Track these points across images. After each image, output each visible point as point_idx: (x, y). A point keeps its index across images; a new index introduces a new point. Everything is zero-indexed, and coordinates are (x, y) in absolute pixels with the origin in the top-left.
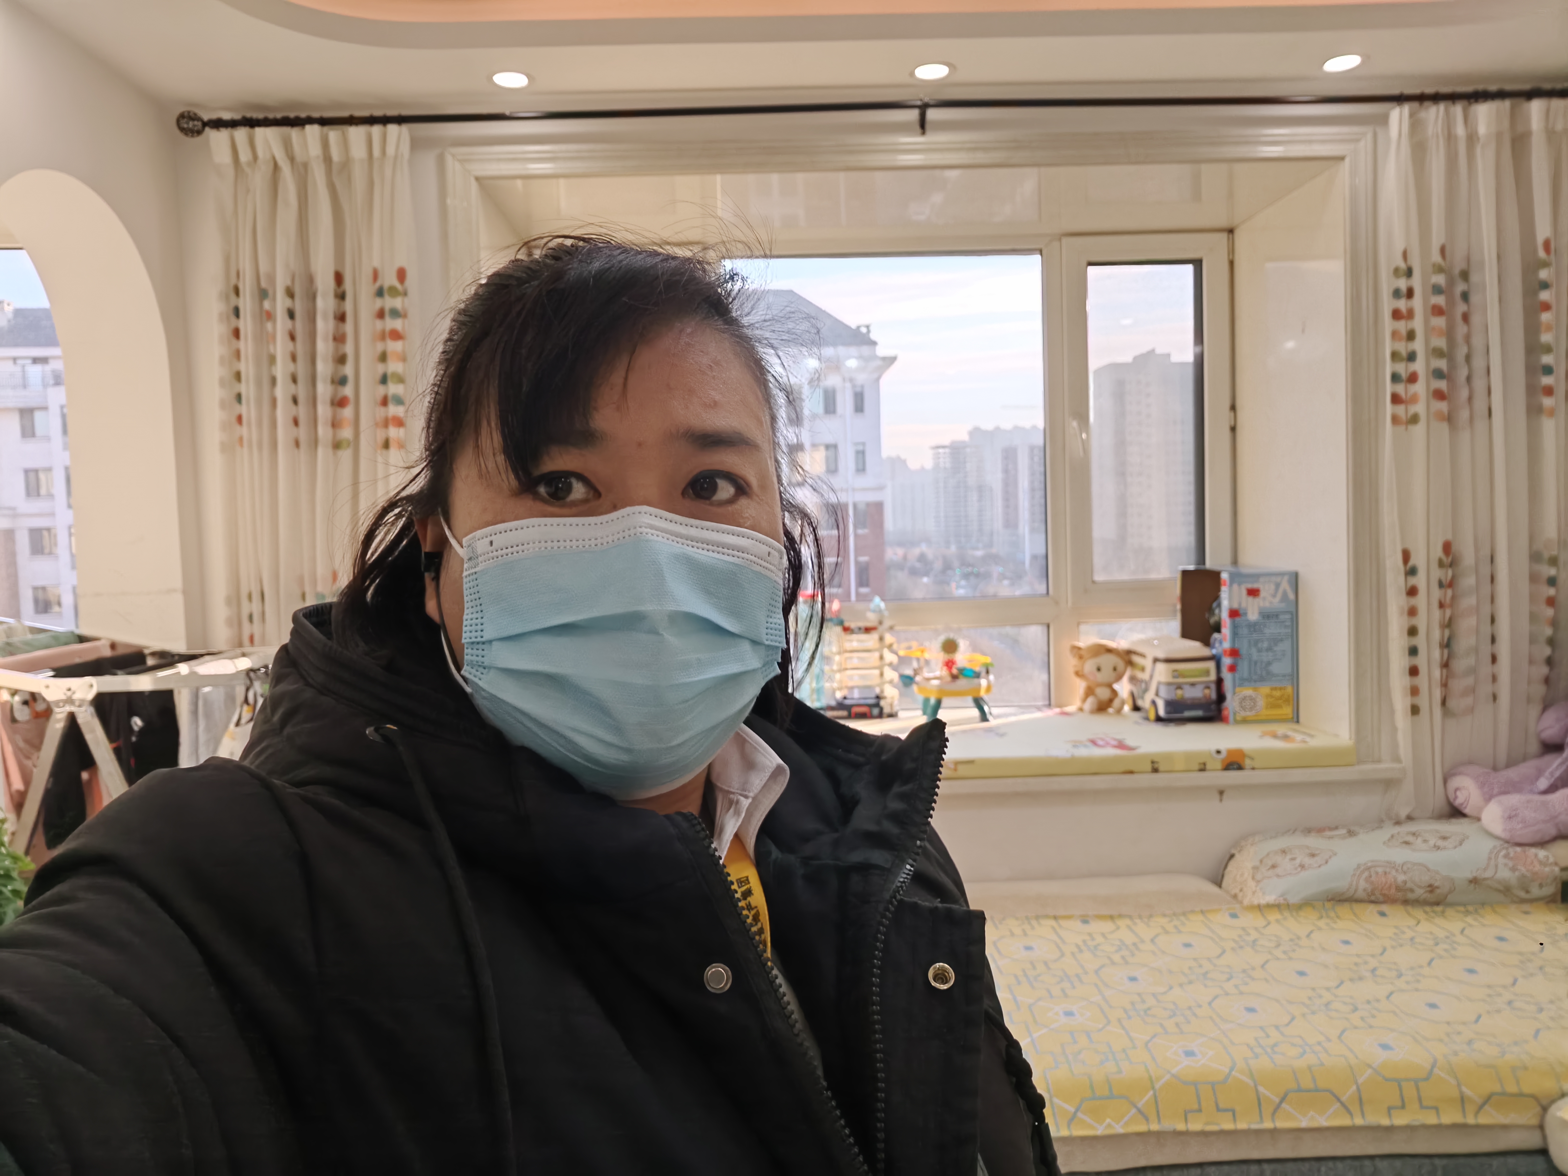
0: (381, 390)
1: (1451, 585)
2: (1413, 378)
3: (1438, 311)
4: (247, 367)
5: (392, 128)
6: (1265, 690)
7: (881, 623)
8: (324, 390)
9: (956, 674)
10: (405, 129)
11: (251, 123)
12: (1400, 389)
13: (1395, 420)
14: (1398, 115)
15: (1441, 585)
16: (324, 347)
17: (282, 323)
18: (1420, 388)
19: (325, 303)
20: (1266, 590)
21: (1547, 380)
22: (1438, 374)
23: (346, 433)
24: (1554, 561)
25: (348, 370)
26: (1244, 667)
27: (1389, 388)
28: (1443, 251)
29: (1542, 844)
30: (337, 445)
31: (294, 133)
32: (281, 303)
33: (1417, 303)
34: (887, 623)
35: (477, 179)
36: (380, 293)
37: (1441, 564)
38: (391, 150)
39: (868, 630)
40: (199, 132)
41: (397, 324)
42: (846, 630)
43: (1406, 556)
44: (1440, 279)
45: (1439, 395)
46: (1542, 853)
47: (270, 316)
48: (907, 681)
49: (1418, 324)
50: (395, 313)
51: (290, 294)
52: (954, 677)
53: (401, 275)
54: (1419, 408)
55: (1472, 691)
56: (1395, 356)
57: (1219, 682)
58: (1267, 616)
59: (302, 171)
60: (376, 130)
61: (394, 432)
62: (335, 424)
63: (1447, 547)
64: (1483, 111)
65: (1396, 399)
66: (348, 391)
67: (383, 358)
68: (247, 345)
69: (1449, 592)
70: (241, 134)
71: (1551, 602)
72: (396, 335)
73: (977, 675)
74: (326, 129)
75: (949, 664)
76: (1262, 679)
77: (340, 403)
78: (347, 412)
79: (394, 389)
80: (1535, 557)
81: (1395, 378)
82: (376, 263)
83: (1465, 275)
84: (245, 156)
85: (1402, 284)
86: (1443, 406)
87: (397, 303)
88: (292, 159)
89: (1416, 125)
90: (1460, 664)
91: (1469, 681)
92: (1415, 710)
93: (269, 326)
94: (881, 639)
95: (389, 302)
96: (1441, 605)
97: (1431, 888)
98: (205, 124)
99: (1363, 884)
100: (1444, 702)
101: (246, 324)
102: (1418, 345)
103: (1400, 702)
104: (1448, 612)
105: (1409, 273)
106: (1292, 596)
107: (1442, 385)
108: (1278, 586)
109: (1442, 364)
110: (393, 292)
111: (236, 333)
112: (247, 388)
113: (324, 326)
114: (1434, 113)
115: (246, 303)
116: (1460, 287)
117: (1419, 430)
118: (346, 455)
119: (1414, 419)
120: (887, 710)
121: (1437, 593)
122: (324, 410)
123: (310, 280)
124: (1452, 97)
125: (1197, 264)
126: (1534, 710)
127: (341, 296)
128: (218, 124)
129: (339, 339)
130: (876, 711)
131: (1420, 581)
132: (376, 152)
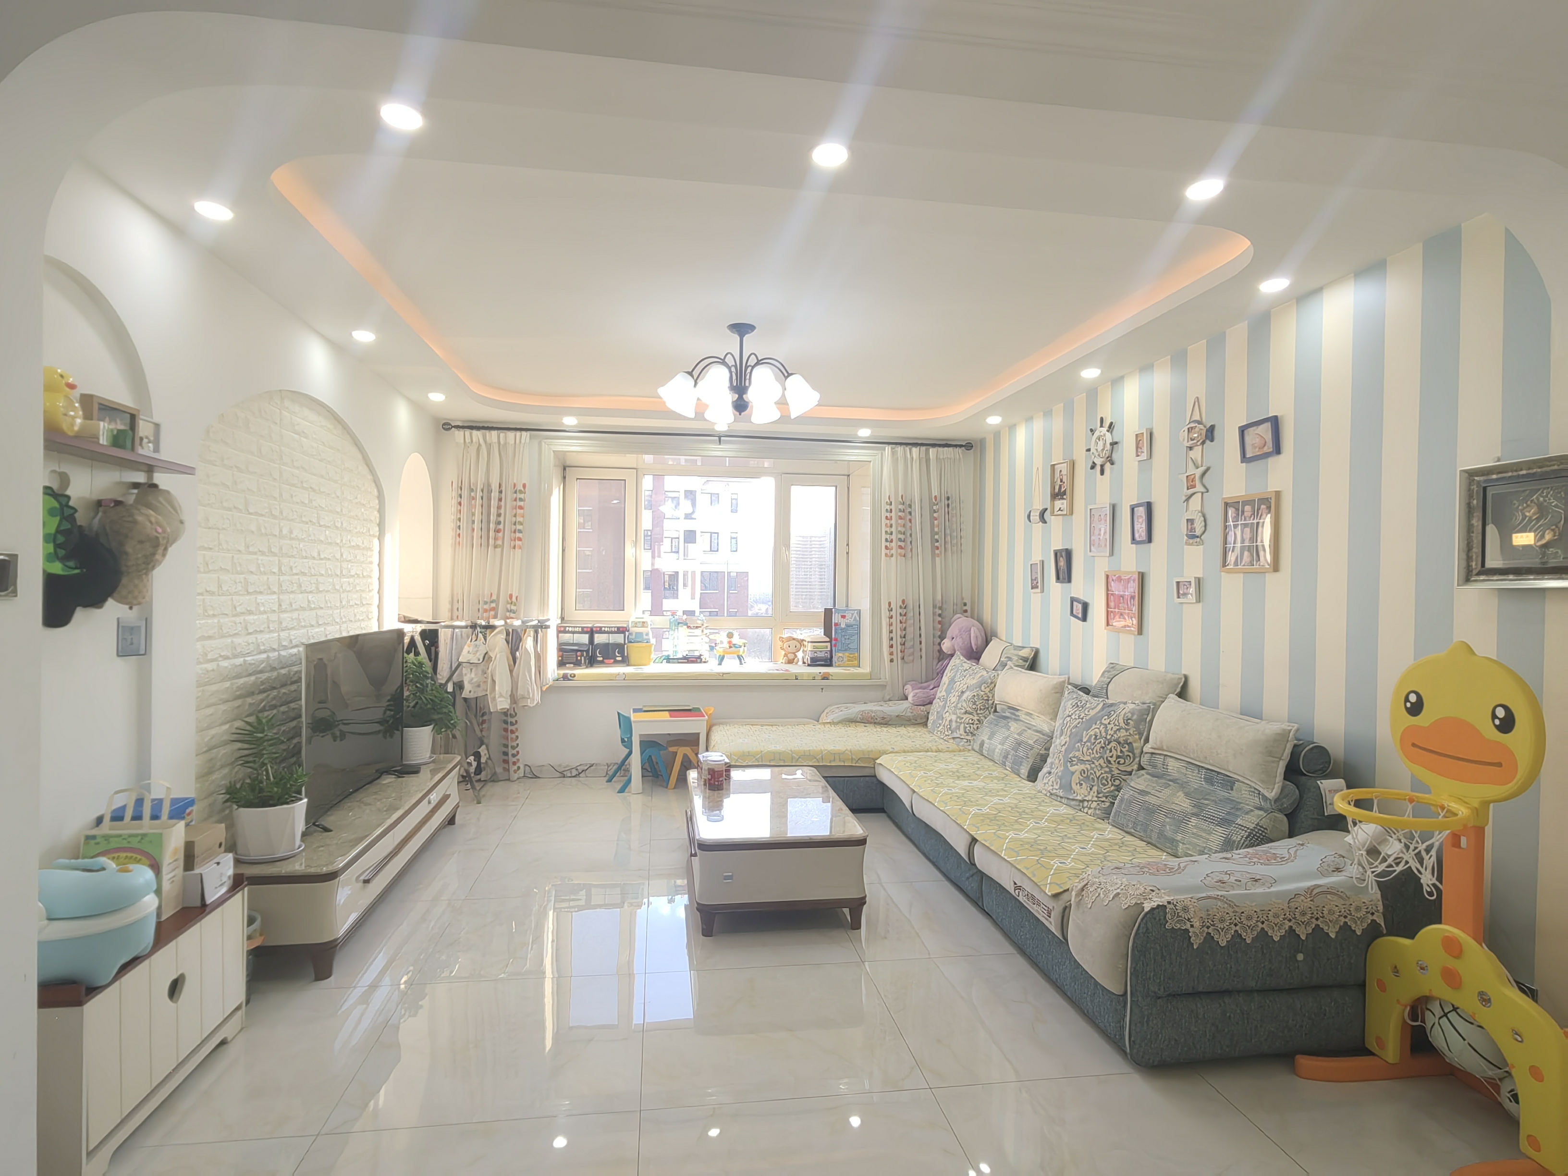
0: (513, 527)
1: (905, 615)
2: (892, 541)
3: (901, 518)
4: (464, 516)
5: (524, 433)
6: (847, 654)
7: (703, 625)
8: (492, 526)
9: (731, 645)
10: (528, 433)
11: (471, 428)
12: (888, 544)
13: (886, 555)
14: (888, 448)
15: (901, 615)
16: (493, 510)
17: (479, 501)
18: (893, 544)
19: (495, 495)
20: (848, 615)
21: (937, 544)
22: (900, 540)
23: (499, 542)
24: (940, 608)
25: (502, 519)
26: (839, 645)
27: (884, 544)
28: (902, 496)
29: (924, 705)
30: (496, 547)
31: (487, 432)
32: (479, 494)
33: (893, 514)
34: (705, 625)
35: (554, 451)
36: (516, 492)
37: (901, 607)
38: (523, 441)
39: (697, 627)
40: (449, 429)
41: (522, 503)
42: (688, 627)
43: (890, 604)
44: (901, 507)
45: (901, 547)
46: (922, 708)
47: (473, 498)
48: (712, 648)
49: (893, 522)
50: (521, 500)
51: (482, 491)
52: (730, 647)
53: (524, 486)
54: (893, 552)
55: (913, 653)
56: (886, 532)
57: (831, 651)
58: (848, 626)
59: (489, 447)
60: (518, 433)
61: (518, 543)
62: (496, 539)
63: (903, 601)
64: (915, 450)
65: (886, 548)
66: (501, 527)
67: (515, 516)
68: (464, 509)
69: (905, 617)
70: (468, 432)
71: (940, 622)
72: (521, 508)
73: (740, 647)
74: (499, 431)
75: (730, 642)
76: (846, 650)
77: (497, 531)
78: (500, 535)
79: (519, 527)
80: (934, 606)
81: (886, 540)
82: (515, 481)
83: (910, 506)
84: (468, 440)
85: (888, 507)
86: (903, 551)
87: (522, 496)
88: (485, 441)
89: (894, 453)
90: (908, 645)
91: (912, 650)
92: (892, 661)
93: (473, 502)
94: (702, 631)
95: (519, 496)
96: (901, 622)
97: (883, 718)
98: (452, 427)
99: (860, 716)
100: (903, 658)
101: (464, 501)
102: (893, 529)
103: (886, 657)
104: (904, 625)
105: (891, 504)
106: (858, 619)
107: (902, 544)
108: (853, 614)
109: (902, 537)
110: (521, 492)
111: (460, 504)
112: (464, 524)
113: (494, 503)
114: (900, 449)
115: (465, 493)
116: (909, 510)
117: (893, 559)
118: (499, 550)
119: (892, 556)
120: (703, 660)
121: (899, 618)
122: (492, 533)
123: (489, 485)
124: (907, 444)
125: (836, 487)
126: (935, 662)
127: (501, 492)
128: (457, 427)
129: (499, 507)
130: (699, 660)
131: (893, 613)
132: (518, 441)
